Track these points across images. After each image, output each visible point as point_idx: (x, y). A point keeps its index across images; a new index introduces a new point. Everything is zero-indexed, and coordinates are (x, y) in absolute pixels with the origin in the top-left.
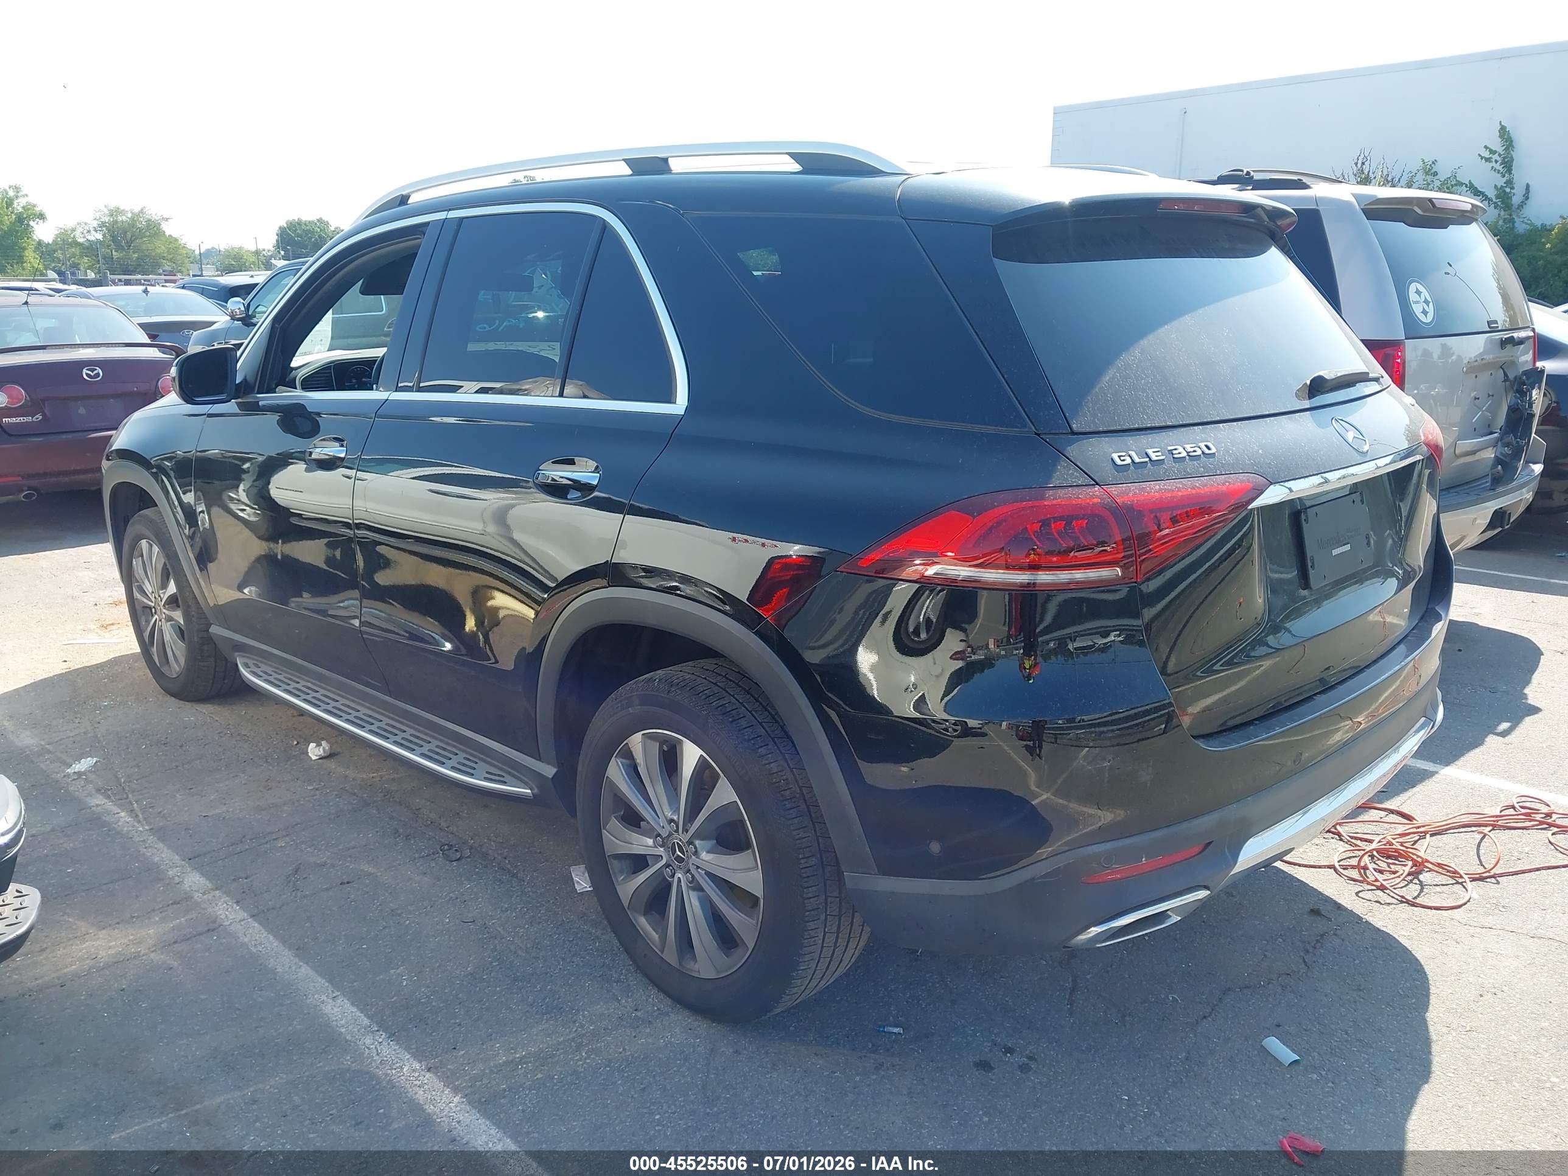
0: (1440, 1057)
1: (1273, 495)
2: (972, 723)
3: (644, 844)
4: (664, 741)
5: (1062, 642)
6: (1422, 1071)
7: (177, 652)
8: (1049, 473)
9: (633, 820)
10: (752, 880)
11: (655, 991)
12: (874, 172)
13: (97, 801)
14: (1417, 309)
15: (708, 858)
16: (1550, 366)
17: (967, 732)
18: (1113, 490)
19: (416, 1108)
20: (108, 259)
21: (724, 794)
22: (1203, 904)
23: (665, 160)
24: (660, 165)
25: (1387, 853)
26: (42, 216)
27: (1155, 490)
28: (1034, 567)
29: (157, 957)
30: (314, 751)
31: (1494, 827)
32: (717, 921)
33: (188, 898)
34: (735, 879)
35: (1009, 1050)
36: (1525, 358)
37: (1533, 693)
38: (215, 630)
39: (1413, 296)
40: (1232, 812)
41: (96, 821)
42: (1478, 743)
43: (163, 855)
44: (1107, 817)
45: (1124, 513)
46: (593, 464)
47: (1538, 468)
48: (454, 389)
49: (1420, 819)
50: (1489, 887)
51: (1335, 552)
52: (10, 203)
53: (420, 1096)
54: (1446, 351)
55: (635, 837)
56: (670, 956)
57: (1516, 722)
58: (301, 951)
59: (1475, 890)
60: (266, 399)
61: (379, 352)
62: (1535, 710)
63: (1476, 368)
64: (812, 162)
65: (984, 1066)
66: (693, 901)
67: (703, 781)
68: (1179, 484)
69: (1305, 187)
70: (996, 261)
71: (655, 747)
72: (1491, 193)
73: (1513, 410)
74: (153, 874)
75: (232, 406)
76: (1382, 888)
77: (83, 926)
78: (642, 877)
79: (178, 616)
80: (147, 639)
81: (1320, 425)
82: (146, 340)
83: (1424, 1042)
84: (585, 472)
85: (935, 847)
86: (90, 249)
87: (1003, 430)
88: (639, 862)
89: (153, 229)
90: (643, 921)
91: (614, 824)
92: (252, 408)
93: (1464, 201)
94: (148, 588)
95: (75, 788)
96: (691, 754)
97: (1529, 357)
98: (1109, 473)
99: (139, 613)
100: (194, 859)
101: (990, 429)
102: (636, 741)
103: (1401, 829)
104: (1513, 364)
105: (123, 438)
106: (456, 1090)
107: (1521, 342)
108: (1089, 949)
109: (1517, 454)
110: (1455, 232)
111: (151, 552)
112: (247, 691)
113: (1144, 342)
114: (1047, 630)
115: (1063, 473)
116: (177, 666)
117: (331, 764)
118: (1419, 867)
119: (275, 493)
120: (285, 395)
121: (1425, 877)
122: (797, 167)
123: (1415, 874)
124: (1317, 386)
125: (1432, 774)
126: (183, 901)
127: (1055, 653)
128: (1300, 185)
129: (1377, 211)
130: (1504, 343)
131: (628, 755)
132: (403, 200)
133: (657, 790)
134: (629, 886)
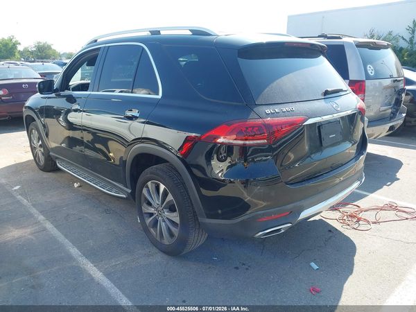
0: (356, 268)
1: (310, 121)
2: (232, 180)
3: (152, 210)
4: (156, 183)
5: (253, 159)
6: (351, 272)
7: (42, 158)
8: (248, 115)
9: (149, 204)
10: (177, 220)
11: (154, 248)
12: (209, 35)
13: (19, 197)
14: (369, 72)
15: (167, 214)
16: (408, 87)
17: (231, 182)
18: (265, 120)
19: (90, 275)
20: (37, 55)
21: (170, 197)
22: (290, 228)
23: (159, 31)
24: (158, 32)
25: (351, 216)
26: (20, 44)
27: (276, 120)
28: (246, 140)
29: (29, 236)
30: (76, 185)
31: (381, 210)
32: (169, 229)
33: (39, 222)
34: (174, 219)
35: (244, 264)
36: (401, 85)
37: (398, 175)
38: (51, 153)
39: (368, 68)
40: (298, 204)
41: (18, 202)
42: (381, 188)
43: (34, 211)
44: (265, 204)
45: (268, 126)
46: (137, 111)
47: (404, 115)
48: (114, 91)
49: (362, 207)
50: (377, 225)
51: (331, 136)
52: (11, 40)
53: (92, 273)
54: (380, 83)
55: (150, 208)
56: (158, 239)
57: (392, 182)
58: (66, 236)
59: (373, 226)
60: (62, 93)
61: (89, 81)
62: (398, 179)
63: (386, 88)
64: (195, 32)
65: (237, 268)
66: (163, 224)
67: (165, 194)
68: (283, 118)
69: (340, 38)
70: (238, 59)
71: (154, 185)
72: (408, 40)
73: (397, 99)
74: (31, 215)
75: (53, 95)
76: (349, 225)
77: (12, 229)
78: (151, 218)
79: (42, 149)
80: (35, 156)
81: (326, 103)
82: (40, 77)
83: (353, 264)
84: (135, 113)
85: (220, 211)
86: (32, 53)
87: (238, 104)
88: (151, 215)
89: (49, 47)
90: (152, 229)
91: (145, 204)
92: (59, 96)
93: (385, 43)
94: (35, 142)
95: (14, 194)
96: (162, 187)
97: (403, 85)
98: (264, 115)
99: (33, 149)
100: (42, 212)
101: (235, 103)
102: (149, 183)
103: (356, 210)
104: (397, 87)
105: (28, 104)
106: (101, 271)
107: (400, 81)
108: (259, 238)
109: (397, 111)
110: (382, 51)
111: (35, 133)
112: (59, 170)
113: (278, 81)
114: (250, 156)
115: (252, 115)
116: (42, 163)
117: (80, 189)
118: (359, 220)
119: (69, 118)
120: (67, 92)
121: (360, 222)
122: (191, 33)
123: (358, 221)
124: (326, 93)
125: (367, 196)
126: (38, 223)
127: (251, 161)
128: (339, 38)
129: (360, 45)
130: (394, 81)
131: (147, 187)
132: (96, 41)
133: (154, 196)
134: (149, 221)
